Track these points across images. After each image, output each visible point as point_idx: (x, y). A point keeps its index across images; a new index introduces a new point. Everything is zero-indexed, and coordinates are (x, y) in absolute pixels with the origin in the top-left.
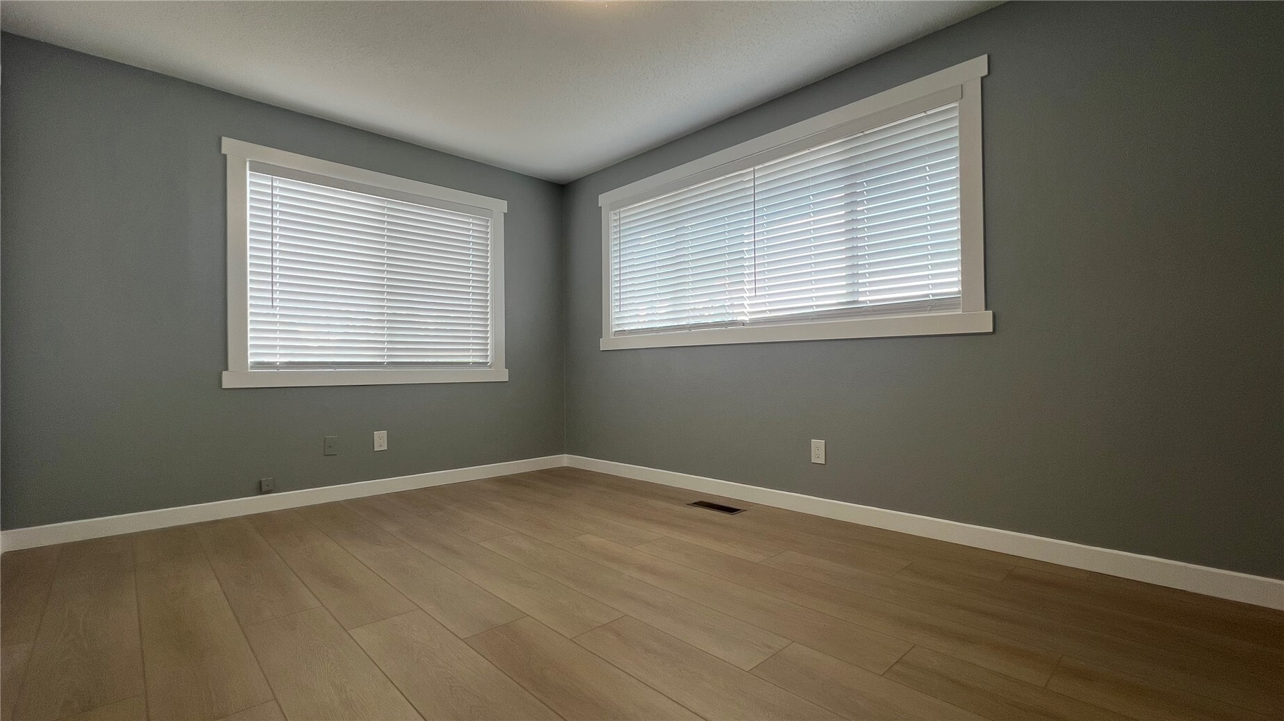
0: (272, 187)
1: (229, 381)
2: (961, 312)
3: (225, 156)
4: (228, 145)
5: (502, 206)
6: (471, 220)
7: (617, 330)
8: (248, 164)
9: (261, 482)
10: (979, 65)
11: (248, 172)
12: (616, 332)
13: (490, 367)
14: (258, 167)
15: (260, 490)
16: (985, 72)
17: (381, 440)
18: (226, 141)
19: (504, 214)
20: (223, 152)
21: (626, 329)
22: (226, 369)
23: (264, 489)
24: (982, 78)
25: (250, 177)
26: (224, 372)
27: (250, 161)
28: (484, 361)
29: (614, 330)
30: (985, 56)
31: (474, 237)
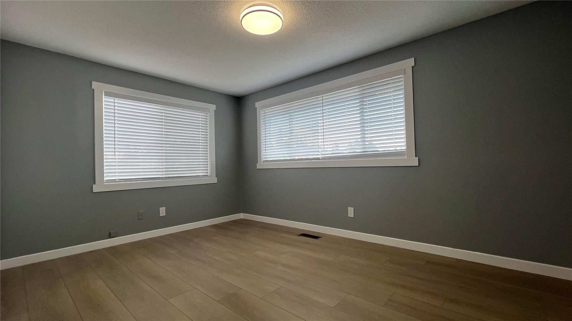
0: (114, 102)
1: (96, 189)
2: (406, 158)
3: (93, 90)
4: (95, 85)
5: (213, 107)
6: (200, 114)
7: (264, 160)
8: (103, 92)
9: (110, 233)
10: (411, 62)
11: (104, 96)
12: (264, 161)
13: (209, 177)
14: (108, 94)
15: (110, 236)
16: (414, 65)
17: (163, 211)
18: (94, 83)
19: (215, 110)
20: (93, 88)
21: (268, 160)
22: (95, 183)
23: (112, 235)
24: (412, 67)
25: (104, 98)
26: (93, 185)
27: (104, 92)
28: (206, 174)
29: (263, 160)
30: (413, 58)
31: (201, 121)
